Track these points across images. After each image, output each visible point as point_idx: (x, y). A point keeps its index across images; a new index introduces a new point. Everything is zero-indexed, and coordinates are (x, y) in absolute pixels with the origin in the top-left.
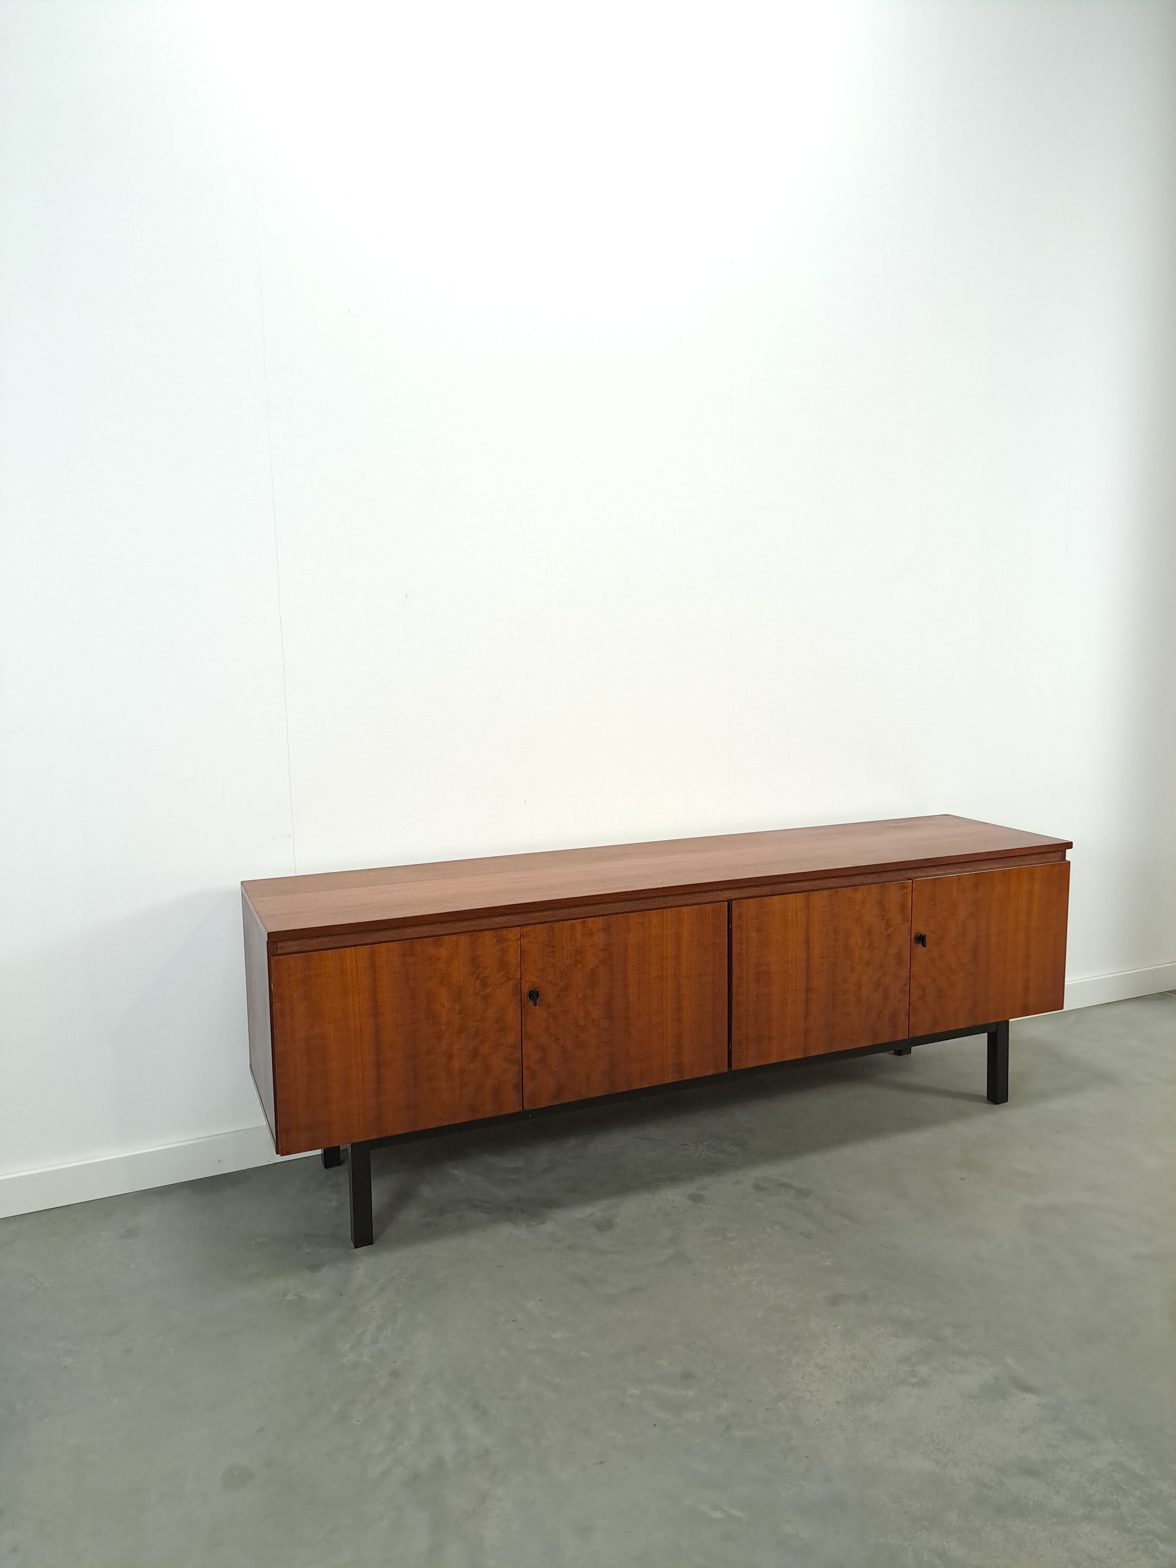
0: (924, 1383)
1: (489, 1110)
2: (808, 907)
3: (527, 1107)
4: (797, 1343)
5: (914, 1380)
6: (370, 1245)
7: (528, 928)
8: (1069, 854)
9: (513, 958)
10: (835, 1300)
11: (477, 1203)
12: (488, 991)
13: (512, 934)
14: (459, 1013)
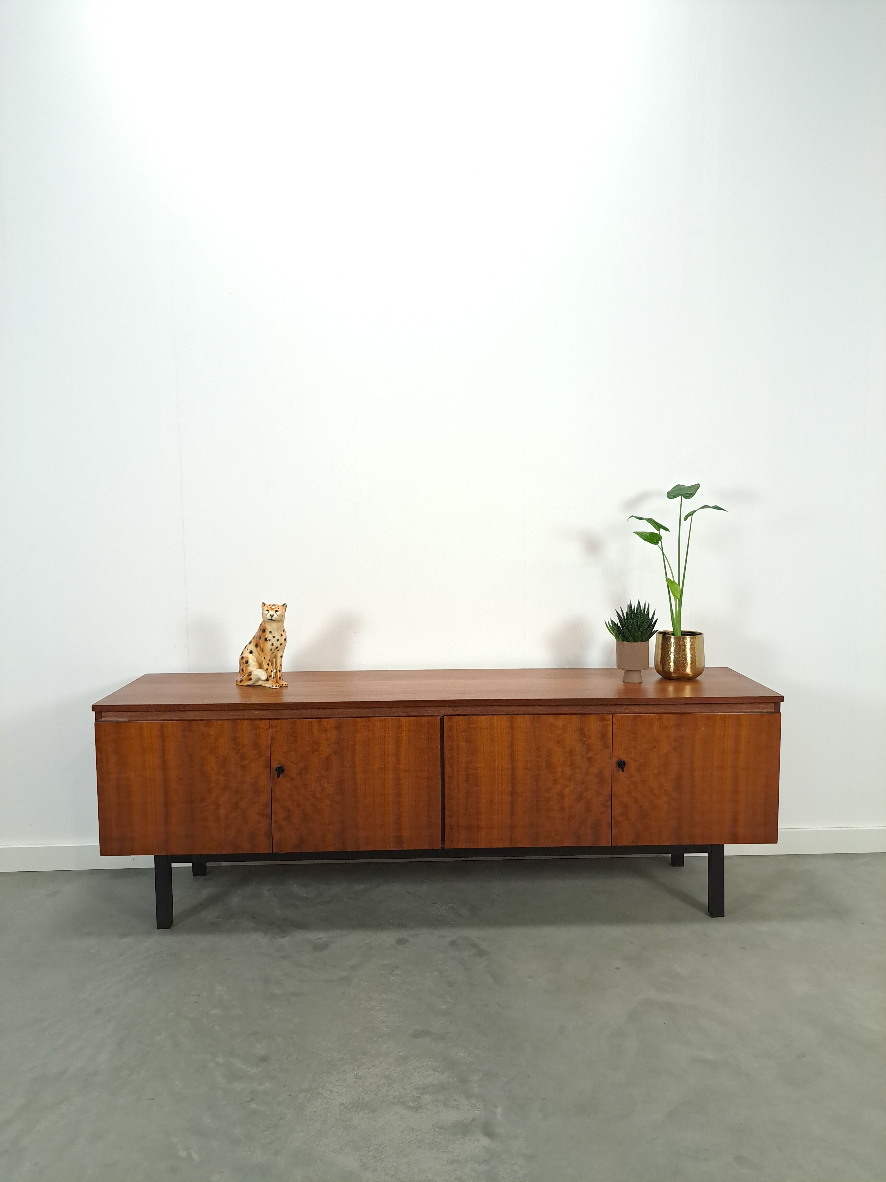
0: (417, 1108)
1: (246, 848)
2: (512, 728)
3: (275, 850)
4: (360, 1056)
6: (170, 929)
7: (275, 722)
8: (782, 707)
9: (264, 741)
10: (420, 1034)
12: (245, 762)
13: (264, 724)
14: (224, 776)
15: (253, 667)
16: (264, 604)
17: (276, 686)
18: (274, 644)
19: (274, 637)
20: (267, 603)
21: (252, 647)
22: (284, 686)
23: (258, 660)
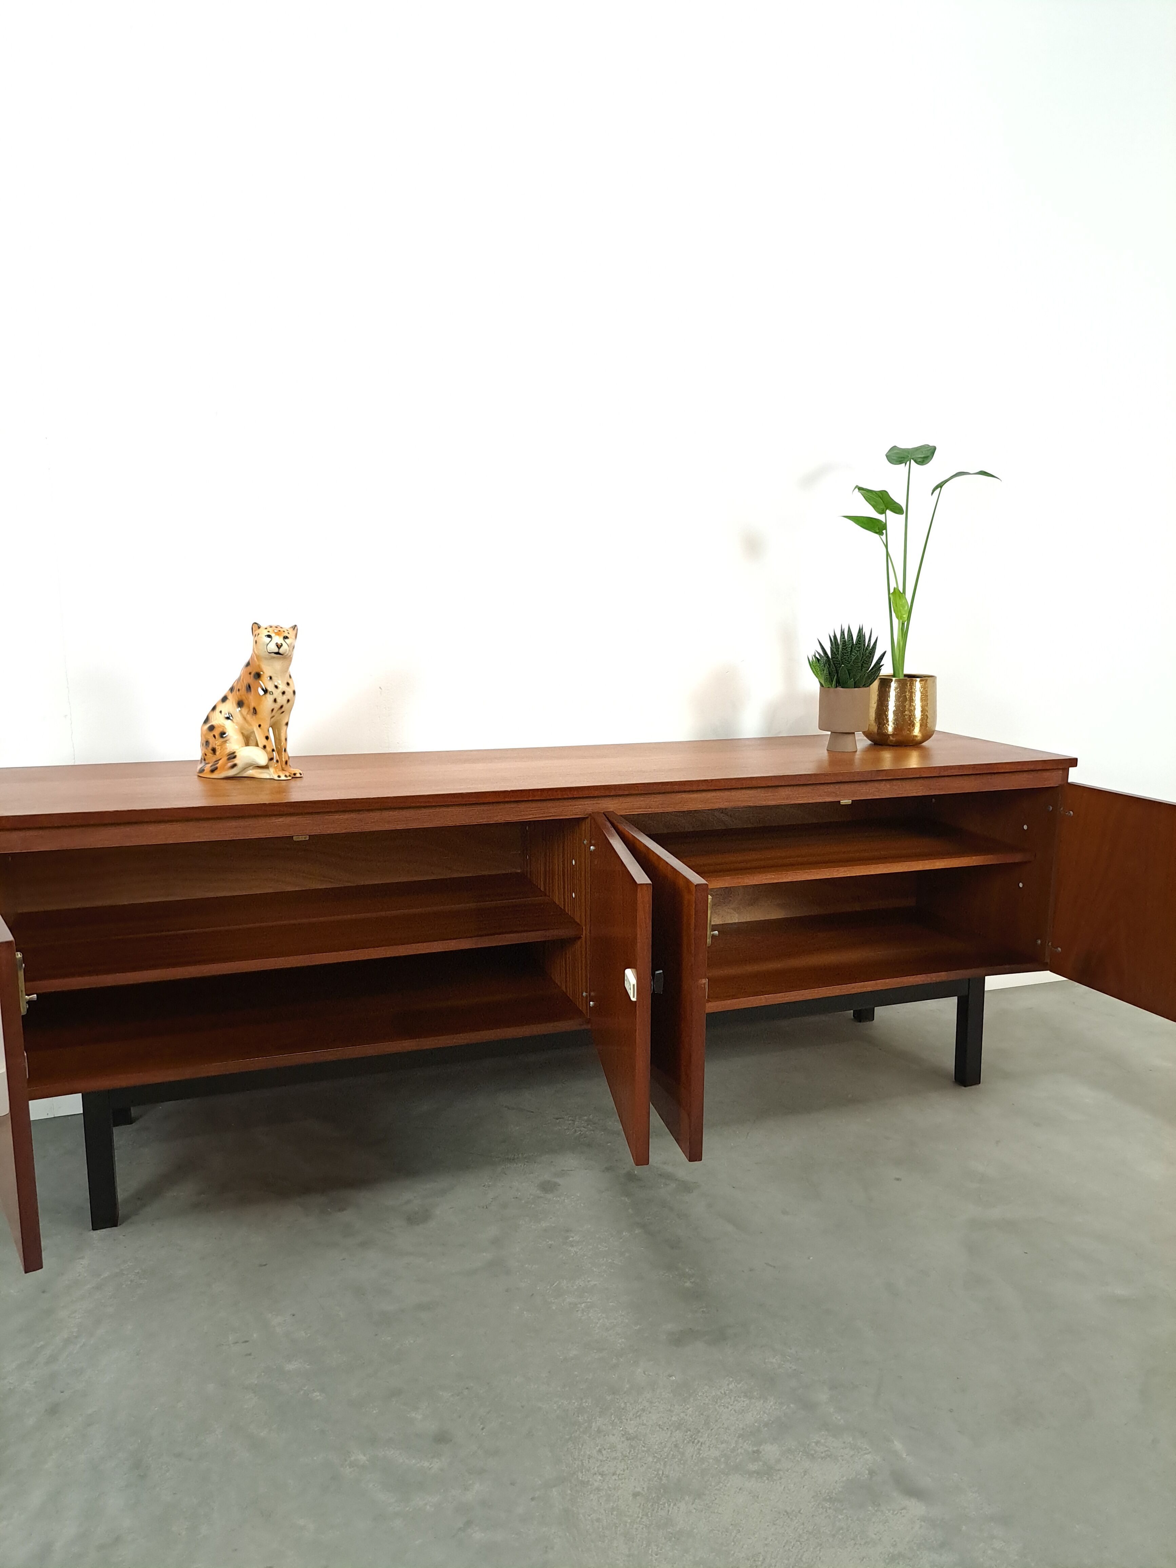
0: (768, 1472)
4: (609, 1398)
5: (752, 1467)
6: (113, 1227)
8: (1073, 773)
15: (234, 742)
16: (256, 626)
17: (286, 776)
18: (278, 700)
19: (276, 687)
20: (263, 625)
21: (230, 707)
22: (298, 775)
23: (243, 731)
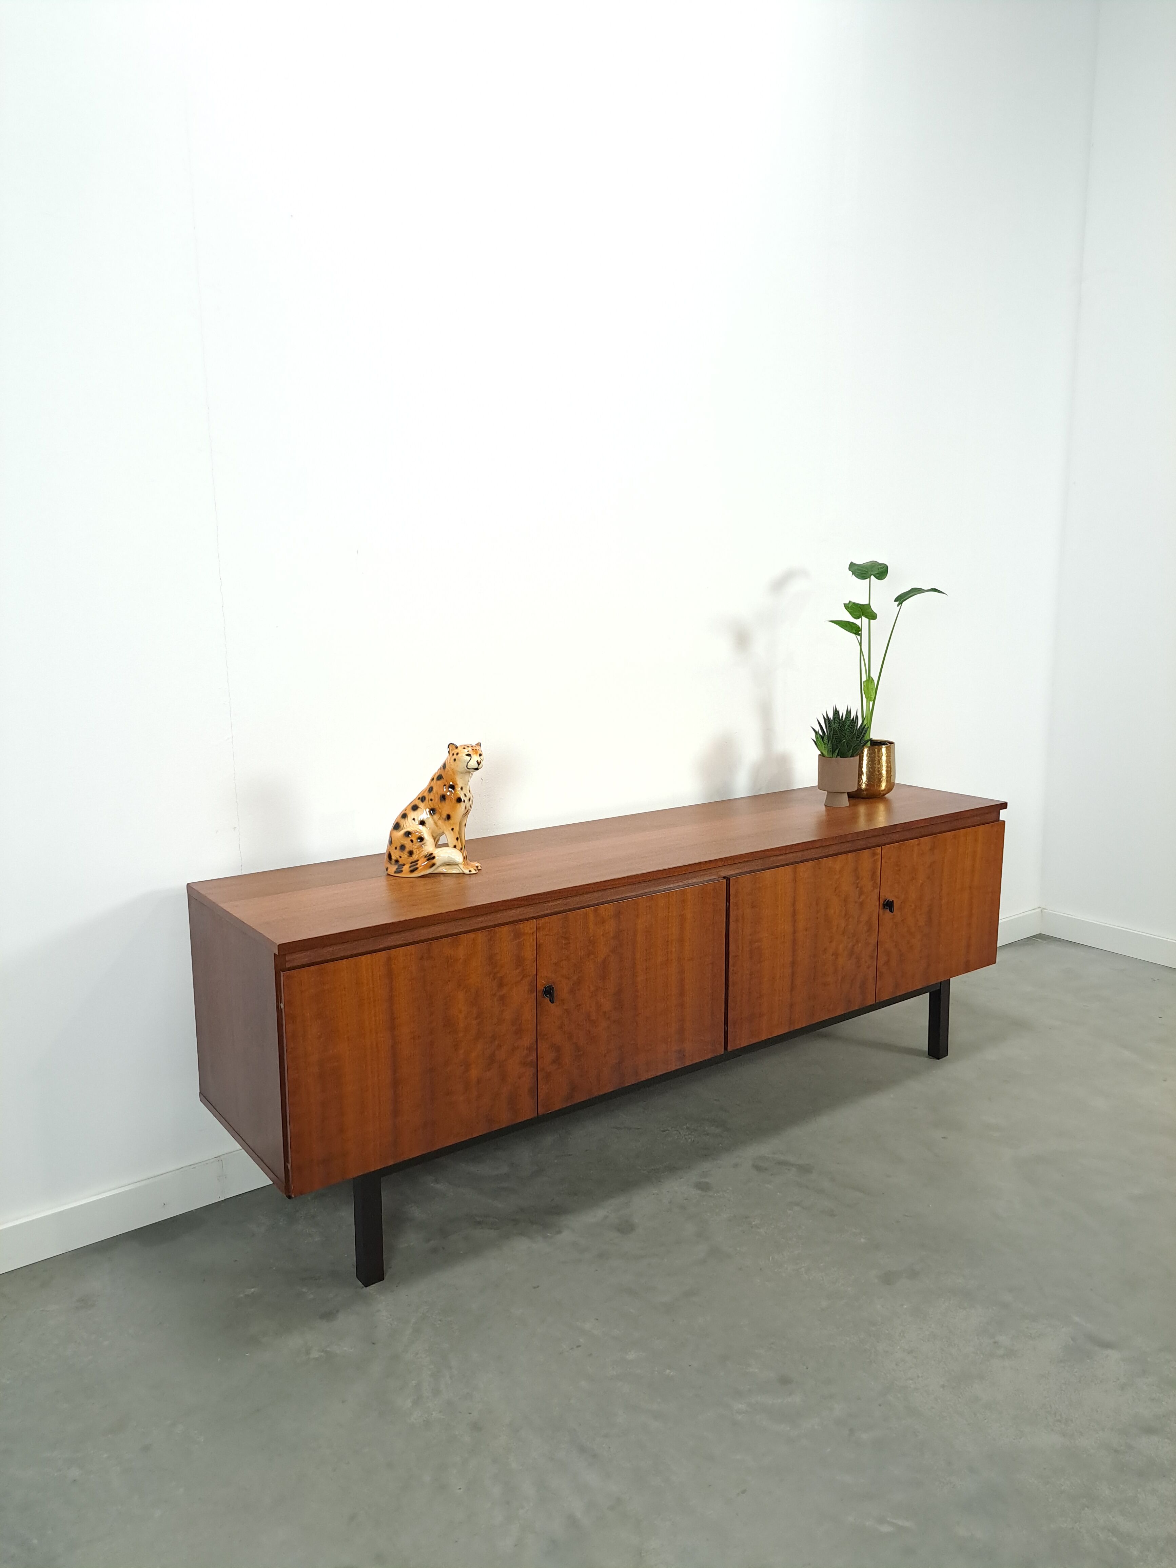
0: (1011, 1353)
1: (505, 1119)
2: (795, 880)
3: (541, 1111)
4: (874, 1329)
5: (1001, 1352)
6: (381, 1281)
7: (543, 920)
8: (1003, 815)
9: (529, 953)
10: (888, 1279)
11: (478, 1219)
12: (504, 991)
13: (528, 927)
14: (477, 1018)
16: (452, 744)
17: (470, 870)
18: (467, 807)
19: (466, 795)
22: (479, 868)
